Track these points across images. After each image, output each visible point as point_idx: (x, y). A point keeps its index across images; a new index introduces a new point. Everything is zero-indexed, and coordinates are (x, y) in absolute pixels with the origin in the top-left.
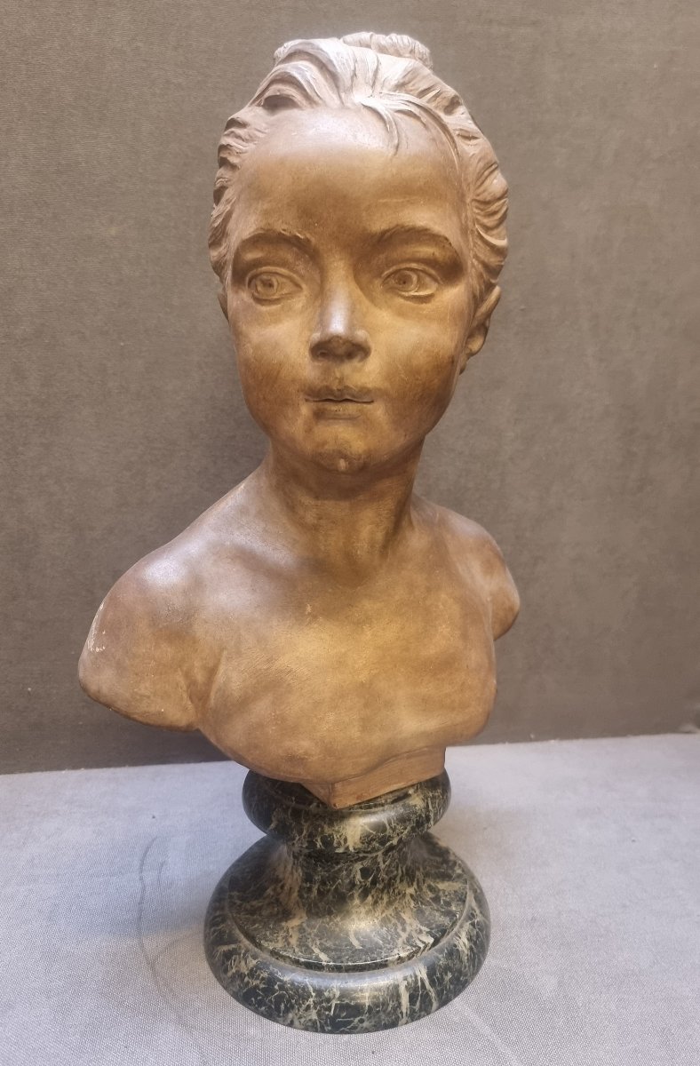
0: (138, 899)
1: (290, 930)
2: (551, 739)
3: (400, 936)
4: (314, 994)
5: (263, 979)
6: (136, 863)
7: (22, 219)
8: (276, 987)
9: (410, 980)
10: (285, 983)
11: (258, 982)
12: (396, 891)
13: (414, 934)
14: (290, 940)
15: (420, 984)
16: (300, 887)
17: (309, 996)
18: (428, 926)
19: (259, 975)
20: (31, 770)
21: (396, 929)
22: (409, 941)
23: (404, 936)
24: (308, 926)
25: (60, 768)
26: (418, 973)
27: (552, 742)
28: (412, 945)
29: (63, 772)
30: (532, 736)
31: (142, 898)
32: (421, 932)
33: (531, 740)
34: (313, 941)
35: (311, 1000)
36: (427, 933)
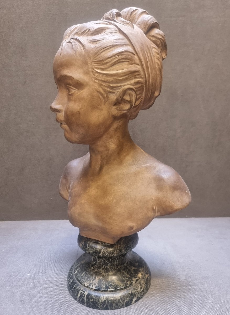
3: (90, 281)
9: (83, 292)
12: (100, 271)
13: (93, 284)
15: (84, 295)
18: (99, 285)
20: (52, 219)
21: (92, 279)
22: (90, 284)
23: (91, 282)
25: (59, 219)
26: (85, 292)
28: (90, 285)
29: (60, 220)
32: (95, 284)
33: (186, 217)
36: (96, 286)
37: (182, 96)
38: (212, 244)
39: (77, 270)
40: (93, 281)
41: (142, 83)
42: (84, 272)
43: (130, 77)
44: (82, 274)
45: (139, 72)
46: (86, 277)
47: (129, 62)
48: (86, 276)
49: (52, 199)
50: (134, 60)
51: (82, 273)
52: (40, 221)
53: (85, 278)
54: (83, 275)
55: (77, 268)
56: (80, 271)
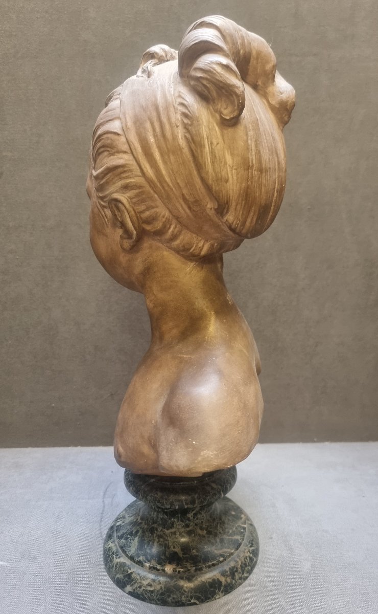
0: (101, 512)
6: (102, 494)
7: (51, 168)
20: (54, 446)
25: (68, 445)
27: (326, 443)
29: (70, 448)
30: (315, 440)
31: (103, 511)
33: (314, 442)
37: (309, 208)
38: (364, 497)
41: (140, 187)
43: (113, 179)
45: (126, 167)
47: (109, 151)
49: (53, 407)
50: (116, 147)
52: (29, 449)
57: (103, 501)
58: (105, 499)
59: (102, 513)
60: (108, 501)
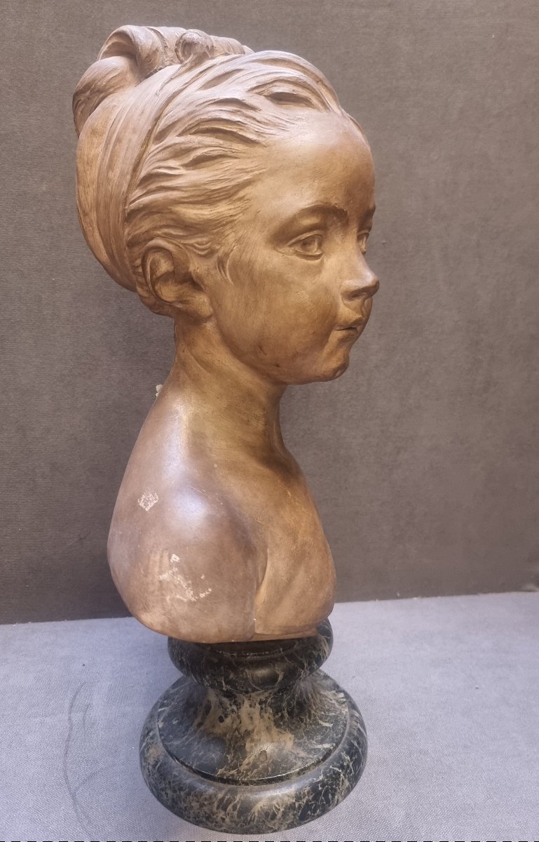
0: (66, 738)
1: (293, 751)
2: (413, 597)
4: (340, 771)
5: (308, 792)
6: (67, 705)
8: (320, 788)
10: (323, 781)
11: (307, 797)
14: (300, 756)
16: (274, 721)
17: (339, 774)
19: (304, 793)
24: (299, 739)
27: (415, 599)
29: (14, 625)
30: (398, 595)
31: (70, 736)
33: (398, 598)
34: (311, 744)
35: (342, 775)
39: (320, 746)
40: (331, 700)
42: (320, 722)
44: (327, 728)
46: (330, 714)
48: (328, 716)
51: (323, 727)
53: (334, 716)
54: (327, 725)
55: (314, 749)
56: (319, 738)
57: (70, 719)
58: (72, 715)
59: (68, 741)
60: (77, 717)
